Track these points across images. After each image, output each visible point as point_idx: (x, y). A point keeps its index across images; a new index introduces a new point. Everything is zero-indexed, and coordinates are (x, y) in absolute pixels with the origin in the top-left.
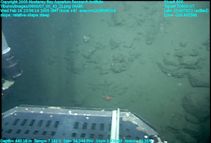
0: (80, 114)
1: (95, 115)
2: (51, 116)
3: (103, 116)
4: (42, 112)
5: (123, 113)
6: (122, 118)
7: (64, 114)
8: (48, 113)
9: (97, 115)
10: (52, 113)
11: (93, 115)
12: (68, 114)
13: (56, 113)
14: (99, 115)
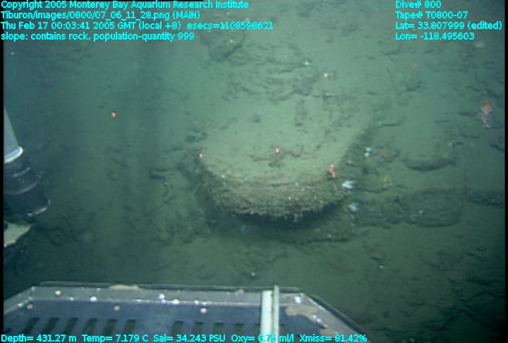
0: (185, 302)
1: (221, 303)
2: (117, 308)
3: (240, 304)
4: (94, 299)
5: (288, 298)
6: (286, 307)
7: (148, 301)
8: (110, 300)
9: (226, 303)
10: (118, 300)
11: (216, 303)
12: (158, 302)
13: (128, 301)
14: (231, 304)
